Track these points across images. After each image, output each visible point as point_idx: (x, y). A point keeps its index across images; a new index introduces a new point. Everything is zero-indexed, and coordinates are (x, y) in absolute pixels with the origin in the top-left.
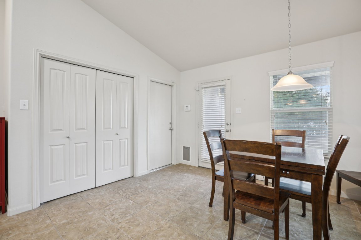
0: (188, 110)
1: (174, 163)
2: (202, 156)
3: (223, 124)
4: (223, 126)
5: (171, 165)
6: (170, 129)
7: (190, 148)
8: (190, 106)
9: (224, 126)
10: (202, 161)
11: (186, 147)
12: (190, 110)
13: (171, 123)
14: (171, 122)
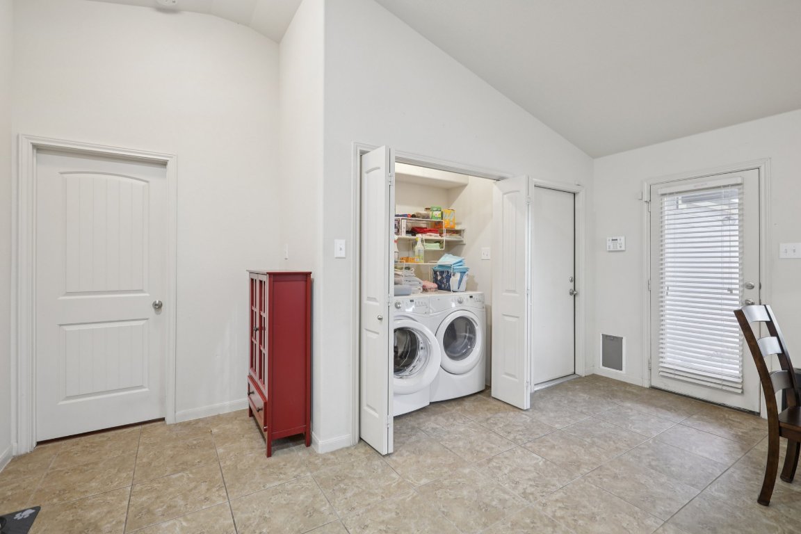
0: (619, 249)
1: (581, 371)
2: (662, 362)
3: (733, 286)
4: (734, 292)
5: (575, 377)
6: (571, 294)
7: (624, 341)
8: (623, 238)
9: (736, 289)
10: (661, 373)
11: (610, 336)
12: (623, 248)
13: (574, 280)
14: (573, 276)
